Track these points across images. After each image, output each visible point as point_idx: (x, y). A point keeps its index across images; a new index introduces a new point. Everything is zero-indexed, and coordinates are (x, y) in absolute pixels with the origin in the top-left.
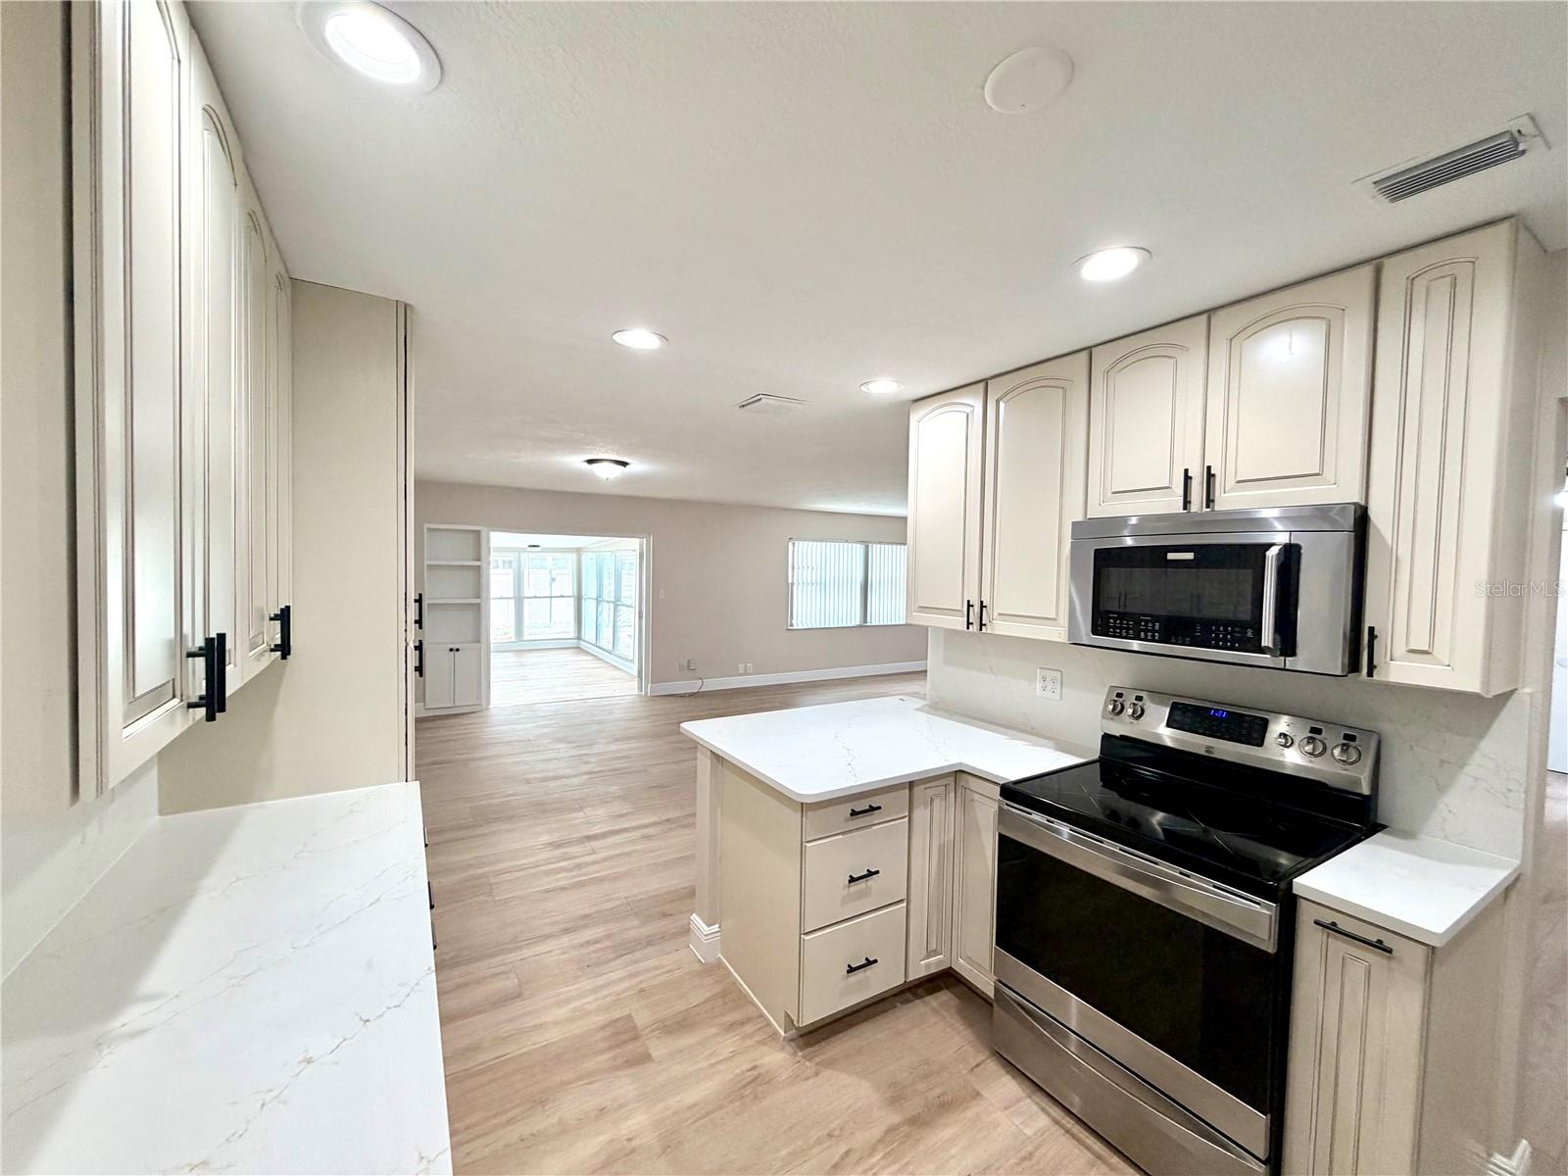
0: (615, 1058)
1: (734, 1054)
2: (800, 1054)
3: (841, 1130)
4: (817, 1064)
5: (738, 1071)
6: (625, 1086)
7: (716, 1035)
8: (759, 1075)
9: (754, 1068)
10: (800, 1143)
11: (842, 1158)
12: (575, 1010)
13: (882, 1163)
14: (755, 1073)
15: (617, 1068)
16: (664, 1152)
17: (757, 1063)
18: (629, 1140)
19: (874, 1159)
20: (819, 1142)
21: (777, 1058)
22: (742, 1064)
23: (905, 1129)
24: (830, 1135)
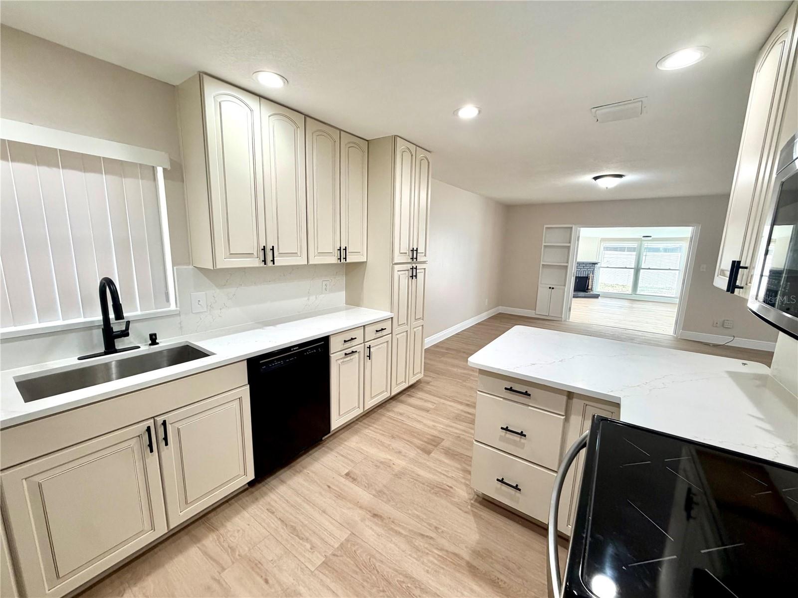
0: (422, 445)
1: (452, 478)
2: (472, 502)
3: (443, 532)
4: (472, 511)
5: (445, 482)
6: (413, 453)
7: (458, 469)
8: (449, 491)
9: (451, 487)
10: (425, 517)
11: (427, 536)
12: (434, 426)
13: (436, 556)
14: (448, 488)
15: (418, 447)
16: (395, 475)
17: (454, 488)
18: (393, 464)
19: (436, 551)
20: (430, 525)
21: (463, 494)
22: (450, 482)
23: (463, 564)
24: (436, 528)
